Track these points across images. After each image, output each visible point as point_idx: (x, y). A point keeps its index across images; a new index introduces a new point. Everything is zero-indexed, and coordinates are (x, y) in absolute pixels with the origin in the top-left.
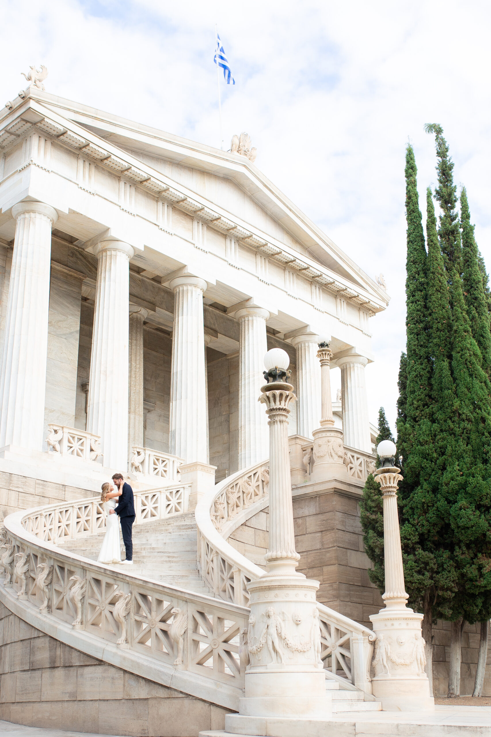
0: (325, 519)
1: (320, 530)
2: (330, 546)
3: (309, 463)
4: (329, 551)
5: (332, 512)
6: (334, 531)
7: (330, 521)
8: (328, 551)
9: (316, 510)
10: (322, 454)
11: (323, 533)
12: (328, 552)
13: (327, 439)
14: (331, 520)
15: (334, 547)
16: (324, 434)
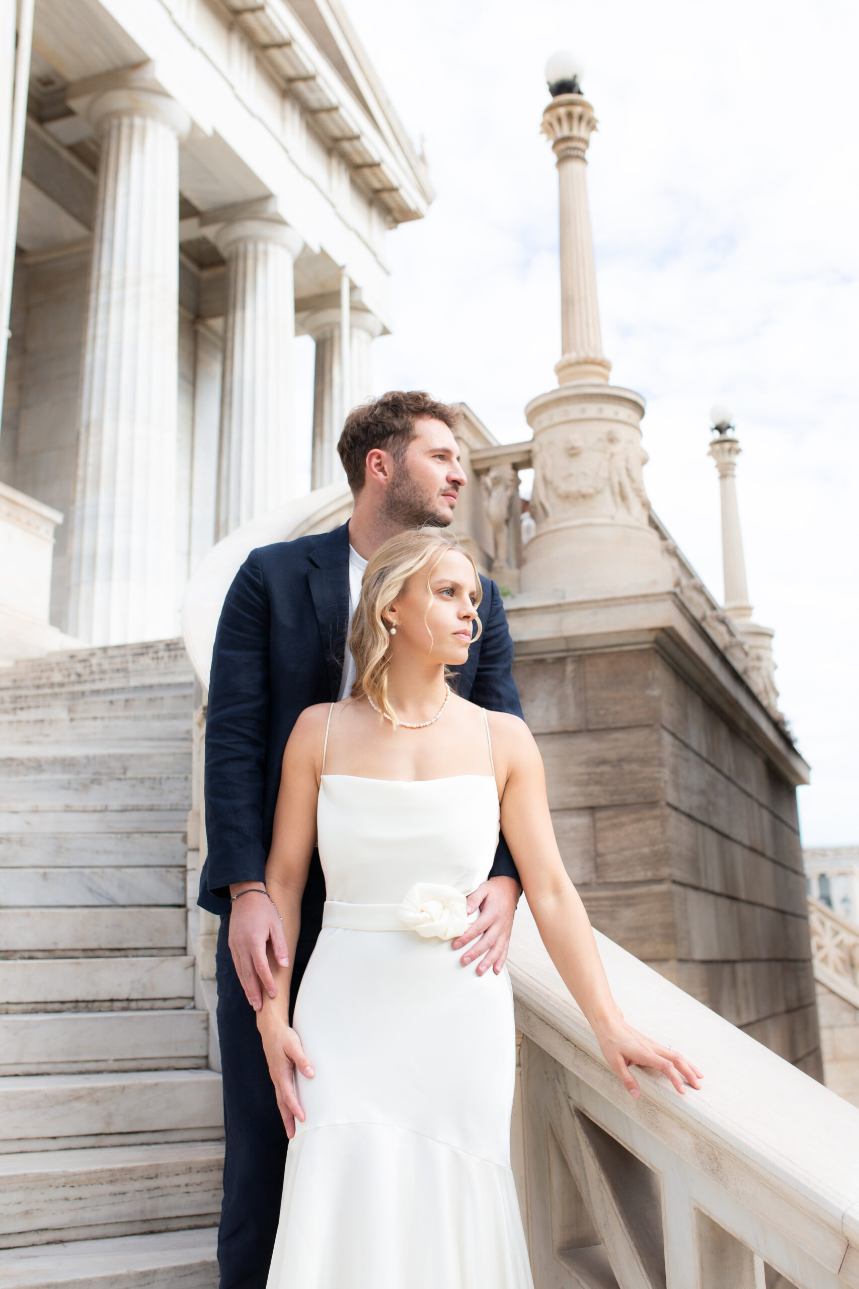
0: (612, 755)
1: (582, 801)
2: (640, 875)
3: (507, 522)
4: (633, 897)
5: (645, 732)
6: (657, 812)
7: (635, 767)
8: (628, 898)
9: (562, 716)
10: (585, 486)
11: (600, 815)
12: (629, 901)
13: (606, 427)
14: (644, 761)
15: (660, 881)
16: (592, 410)
